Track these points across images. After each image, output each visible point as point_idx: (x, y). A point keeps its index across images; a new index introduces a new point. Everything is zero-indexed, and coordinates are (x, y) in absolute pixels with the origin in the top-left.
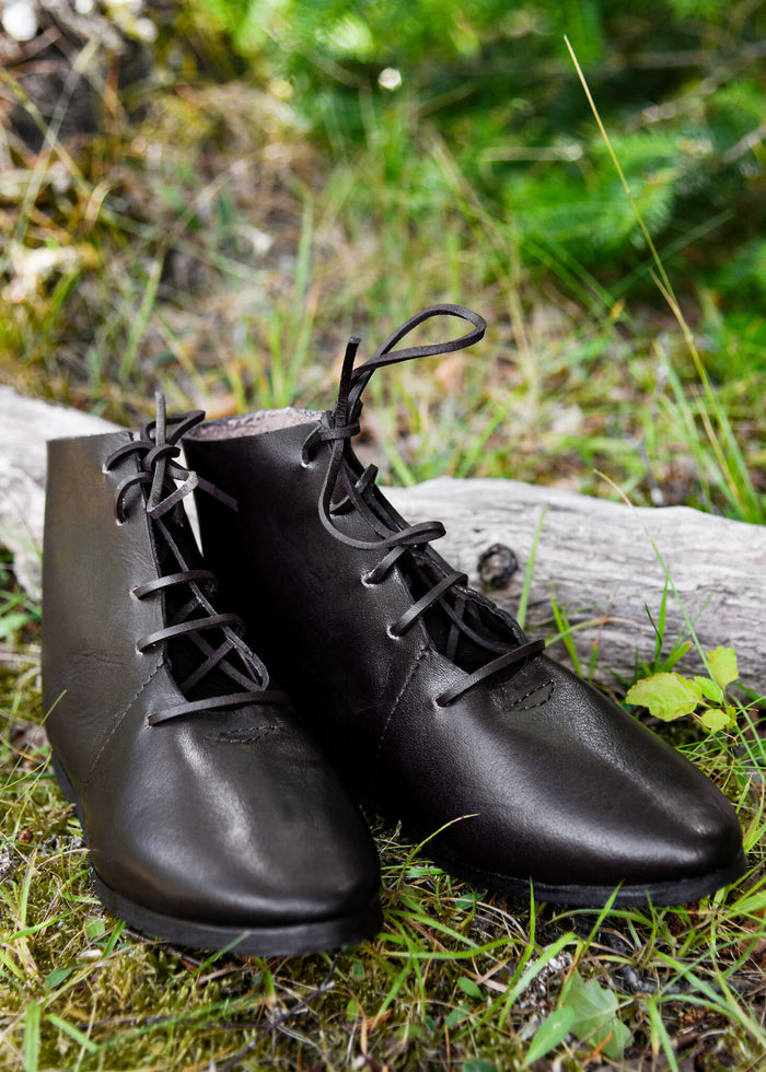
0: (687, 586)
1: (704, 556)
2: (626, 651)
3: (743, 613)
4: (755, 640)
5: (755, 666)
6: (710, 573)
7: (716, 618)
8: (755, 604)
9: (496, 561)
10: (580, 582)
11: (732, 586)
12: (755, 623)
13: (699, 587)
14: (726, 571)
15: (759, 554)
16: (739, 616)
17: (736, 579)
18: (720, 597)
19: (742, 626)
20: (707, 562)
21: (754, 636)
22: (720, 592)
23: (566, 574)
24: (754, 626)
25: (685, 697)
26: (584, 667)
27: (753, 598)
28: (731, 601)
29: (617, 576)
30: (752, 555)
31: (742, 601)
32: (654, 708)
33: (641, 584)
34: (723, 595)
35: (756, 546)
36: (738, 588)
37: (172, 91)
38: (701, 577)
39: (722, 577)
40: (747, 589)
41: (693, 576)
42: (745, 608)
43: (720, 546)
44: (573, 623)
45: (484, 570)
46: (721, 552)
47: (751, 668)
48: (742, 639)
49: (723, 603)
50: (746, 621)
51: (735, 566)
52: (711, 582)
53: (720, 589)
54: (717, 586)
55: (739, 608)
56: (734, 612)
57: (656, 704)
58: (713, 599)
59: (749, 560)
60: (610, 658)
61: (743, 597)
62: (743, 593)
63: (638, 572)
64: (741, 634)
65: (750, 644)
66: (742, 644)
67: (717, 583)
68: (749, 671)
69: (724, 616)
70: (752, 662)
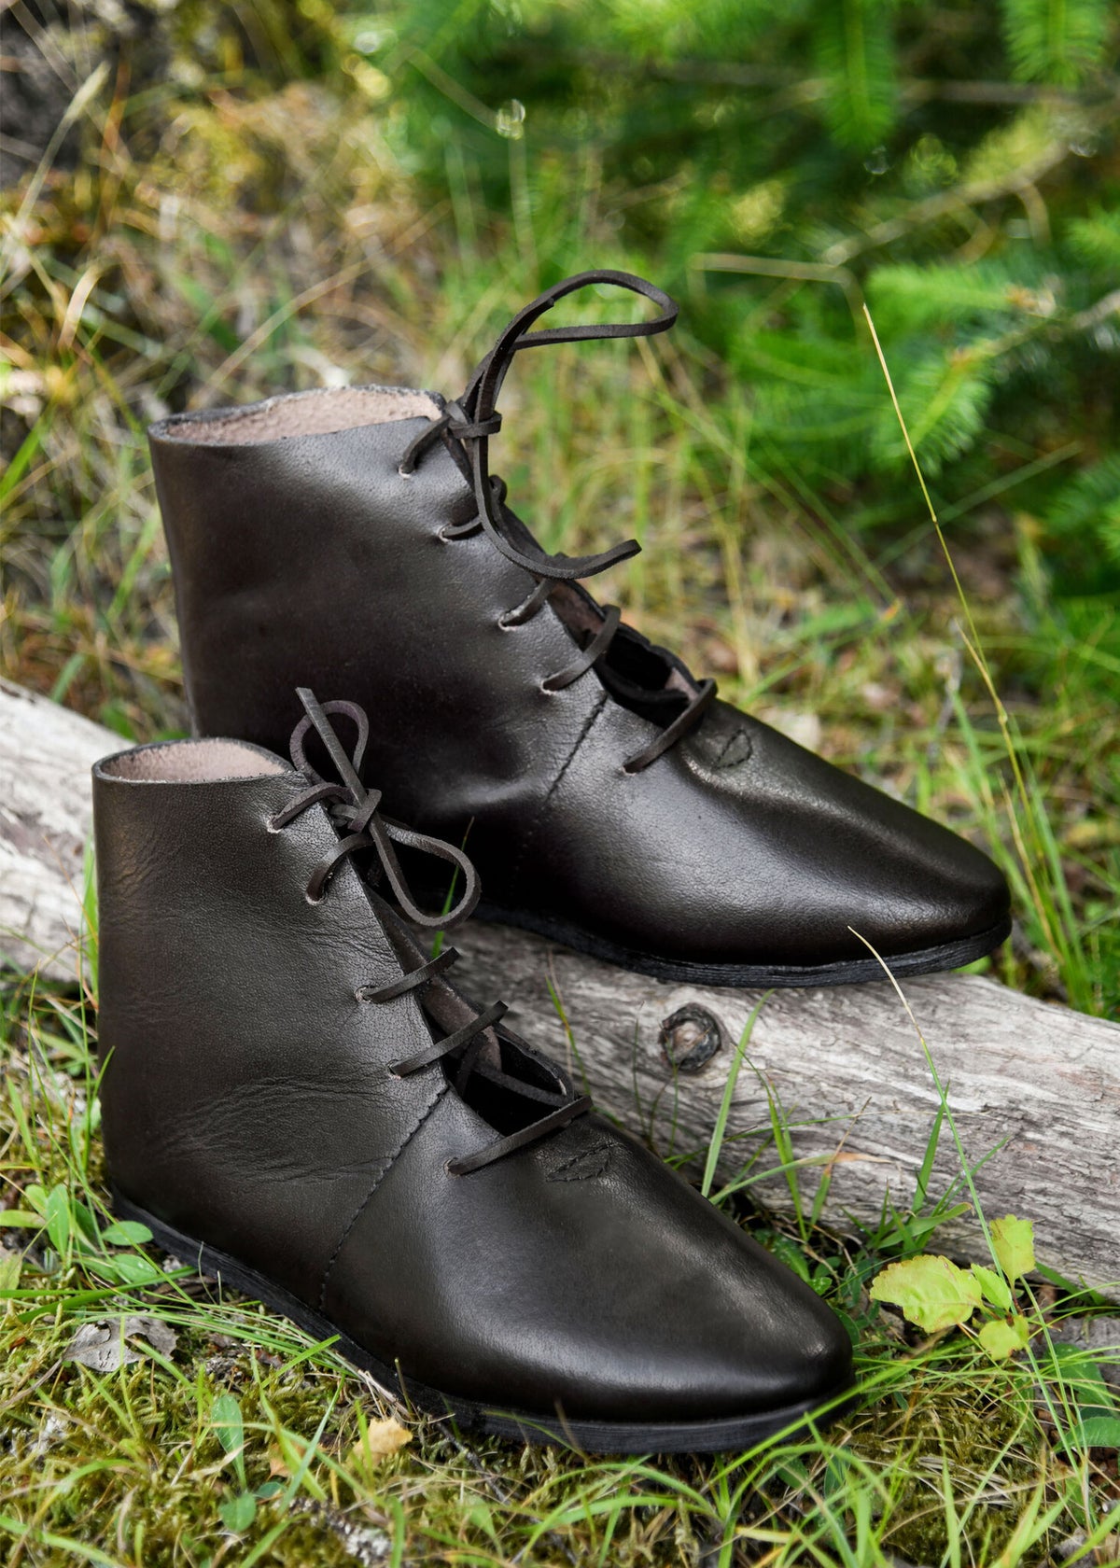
0: (969, 1105)
1: (998, 1062)
2: (872, 1186)
3: (1047, 1154)
4: (1062, 1196)
5: (1057, 1232)
6: (1004, 1089)
7: (1007, 1157)
8: (1065, 1143)
9: (689, 1032)
10: (810, 1078)
11: (1035, 1112)
12: (1062, 1171)
13: (986, 1108)
14: (1028, 1089)
15: (1078, 1068)
16: (1040, 1158)
17: (1041, 1103)
18: (1016, 1127)
19: (1045, 1173)
20: (1000, 1071)
21: (1060, 1189)
22: (1017, 1120)
23: (792, 1064)
24: (1062, 1175)
25: (956, 1294)
26: (805, 1200)
27: (1063, 1134)
28: (1030, 1135)
29: (866, 1076)
30: (1068, 1068)
31: (1049, 1137)
32: (911, 1308)
33: (900, 1092)
34: (1019, 1125)
35: (1074, 1054)
36: (1044, 1116)
37: (201, 98)
38: (991, 1093)
39: (1021, 1097)
40: (1056, 1120)
41: (979, 1090)
42: (1050, 1146)
43: (1022, 1048)
44: (796, 1137)
45: (670, 1043)
46: (1023, 1058)
47: (1052, 1234)
48: (1043, 1192)
49: (1019, 1136)
50: (1051, 1165)
51: (1041, 1082)
52: (1005, 1104)
53: (1016, 1114)
54: (1012, 1110)
55: (1042, 1146)
56: (1034, 1151)
57: (913, 1301)
58: (1005, 1127)
59: (1062, 1075)
60: (847, 1193)
61: (1049, 1132)
62: (1050, 1126)
63: (898, 1074)
64: (1042, 1185)
65: (1053, 1201)
66: (1041, 1199)
67: (1013, 1105)
68: (1049, 1239)
69: (1018, 1156)
70: (1054, 1225)
